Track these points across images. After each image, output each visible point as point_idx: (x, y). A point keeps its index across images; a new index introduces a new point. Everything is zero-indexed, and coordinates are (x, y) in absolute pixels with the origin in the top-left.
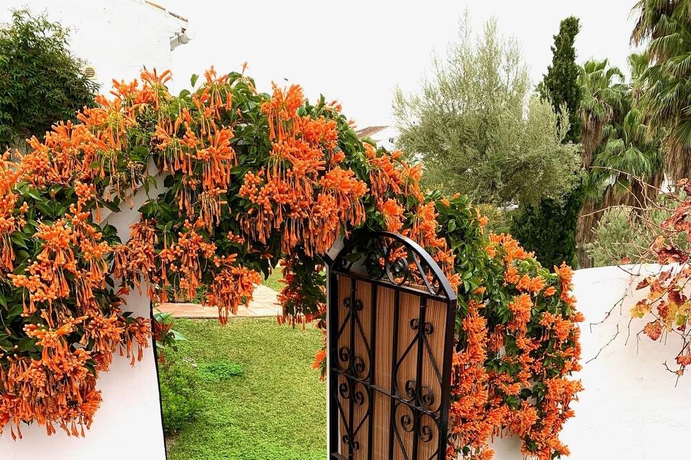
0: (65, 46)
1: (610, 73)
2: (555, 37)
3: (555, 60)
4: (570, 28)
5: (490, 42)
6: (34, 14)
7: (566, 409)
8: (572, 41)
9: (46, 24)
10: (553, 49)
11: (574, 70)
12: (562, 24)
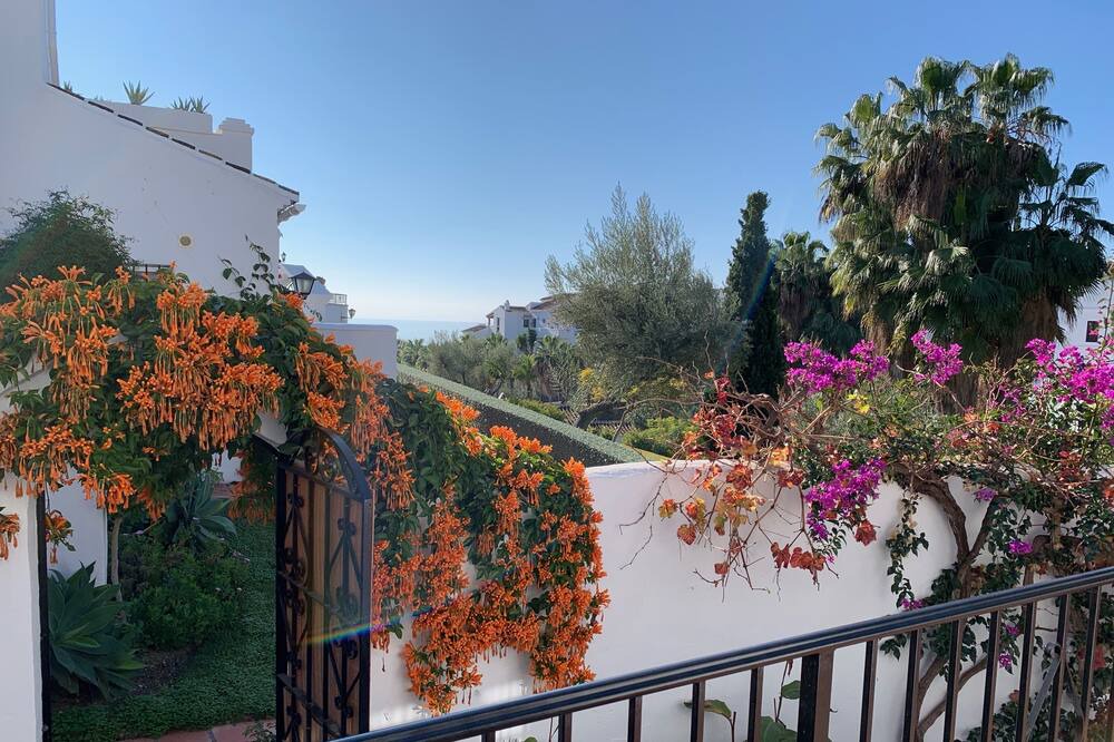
0: (108, 224)
1: (812, 247)
2: (742, 211)
3: (744, 234)
4: (758, 202)
5: (645, 219)
6: (75, 194)
7: (593, 622)
8: (761, 216)
9: (85, 205)
10: (741, 222)
11: (765, 246)
12: (750, 198)
